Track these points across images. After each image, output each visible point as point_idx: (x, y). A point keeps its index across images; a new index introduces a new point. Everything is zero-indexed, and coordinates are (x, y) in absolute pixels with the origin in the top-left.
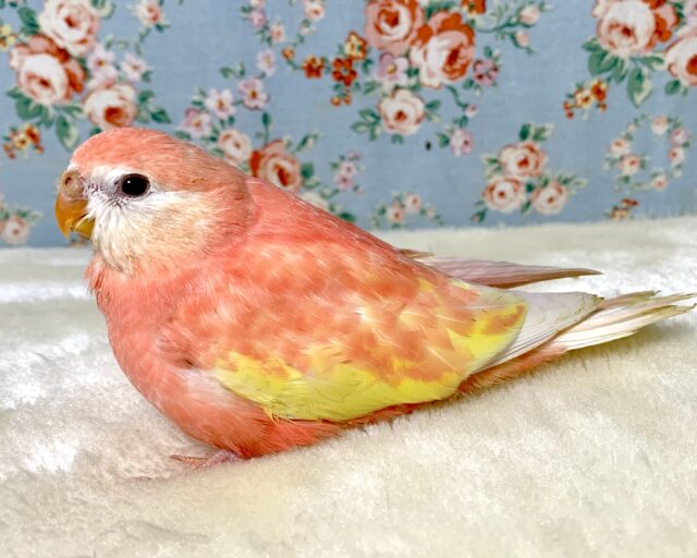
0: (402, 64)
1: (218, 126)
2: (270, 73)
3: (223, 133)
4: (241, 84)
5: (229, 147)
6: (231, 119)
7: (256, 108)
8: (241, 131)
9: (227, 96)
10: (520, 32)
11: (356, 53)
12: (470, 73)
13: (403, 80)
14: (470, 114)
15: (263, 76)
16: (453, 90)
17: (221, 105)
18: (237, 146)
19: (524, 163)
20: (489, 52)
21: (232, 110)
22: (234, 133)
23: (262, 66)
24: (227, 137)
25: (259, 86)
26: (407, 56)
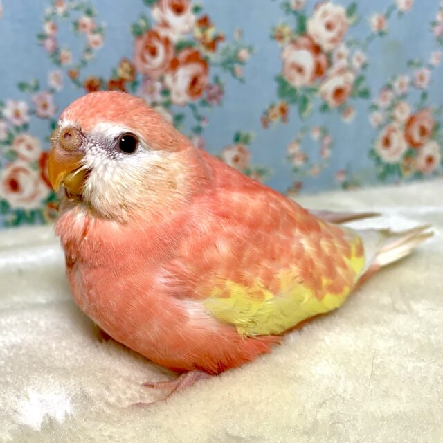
0: (158, 85)
1: (13, 131)
2: (59, 88)
3: (17, 137)
4: (35, 97)
5: (22, 149)
6: (25, 127)
7: (46, 117)
8: (33, 135)
9: (22, 106)
10: (237, 67)
11: (127, 76)
12: (204, 95)
13: (159, 98)
14: (204, 125)
15: (52, 91)
16: (193, 107)
17: (17, 115)
18: (29, 148)
19: (236, 160)
20: (216, 79)
21: (26, 118)
22: (28, 138)
23: (52, 83)
24: (21, 141)
25: (49, 99)
26: (162, 79)
